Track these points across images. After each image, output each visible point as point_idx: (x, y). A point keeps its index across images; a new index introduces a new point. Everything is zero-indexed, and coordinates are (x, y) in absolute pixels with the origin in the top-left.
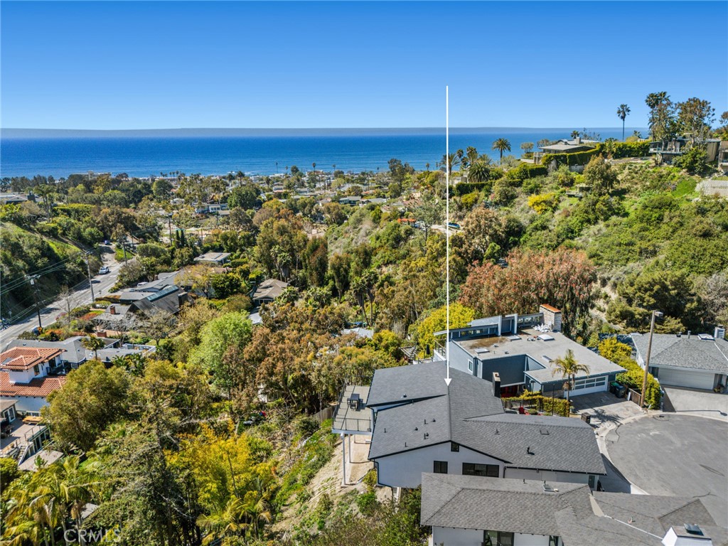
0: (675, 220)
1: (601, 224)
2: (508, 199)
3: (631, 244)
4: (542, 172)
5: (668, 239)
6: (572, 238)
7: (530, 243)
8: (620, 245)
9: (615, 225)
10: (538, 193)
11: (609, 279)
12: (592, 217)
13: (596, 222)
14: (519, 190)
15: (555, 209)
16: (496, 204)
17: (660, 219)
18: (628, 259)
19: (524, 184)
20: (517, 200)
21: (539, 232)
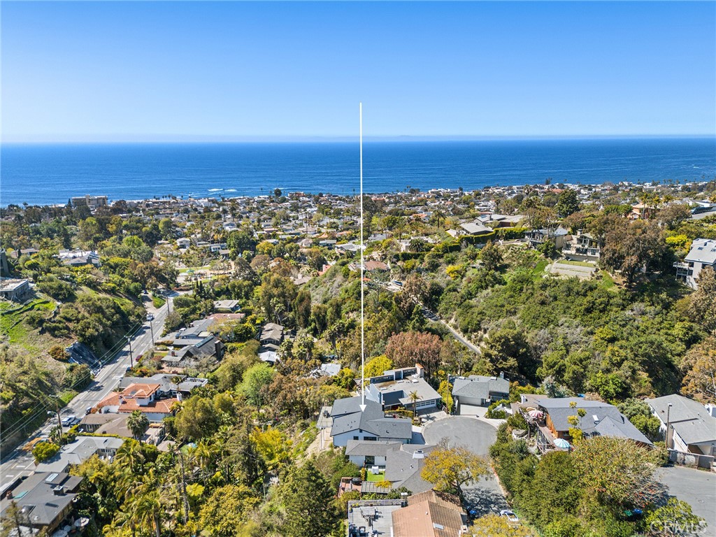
0: (530, 291)
1: (490, 289)
2: (434, 267)
3: (503, 306)
4: (457, 248)
5: (524, 303)
6: (471, 299)
7: (445, 301)
8: (496, 306)
9: (497, 291)
10: (453, 264)
11: (488, 329)
12: (484, 284)
13: (486, 288)
14: (441, 260)
15: (463, 276)
16: (427, 270)
17: (521, 290)
18: (499, 316)
19: (445, 257)
20: (439, 268)
21: (451, 293)
